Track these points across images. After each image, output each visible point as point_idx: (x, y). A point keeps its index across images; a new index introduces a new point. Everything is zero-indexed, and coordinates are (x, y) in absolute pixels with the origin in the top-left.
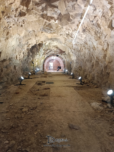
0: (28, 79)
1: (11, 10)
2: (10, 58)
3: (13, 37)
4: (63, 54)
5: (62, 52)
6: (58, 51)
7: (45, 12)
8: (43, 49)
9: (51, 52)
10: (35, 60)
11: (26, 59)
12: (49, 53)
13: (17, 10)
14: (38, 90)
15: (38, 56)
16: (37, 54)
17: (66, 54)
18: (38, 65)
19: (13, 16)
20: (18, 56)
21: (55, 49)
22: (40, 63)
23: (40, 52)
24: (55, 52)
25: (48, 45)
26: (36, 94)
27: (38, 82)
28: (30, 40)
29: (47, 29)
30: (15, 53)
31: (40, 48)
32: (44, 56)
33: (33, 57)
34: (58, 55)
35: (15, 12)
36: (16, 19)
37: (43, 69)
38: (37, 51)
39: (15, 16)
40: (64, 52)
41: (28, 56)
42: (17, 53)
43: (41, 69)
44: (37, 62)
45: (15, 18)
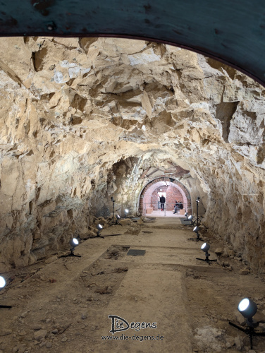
0: (95, 239)
1: (56, 117)
2: (59, 197)
3: (66, 158)
4: (185, 175)
5: (182, 172)
6: (172, 169)
7: (116, 115)
8: (139, 167)
9: (158, 173)
10: (123, 189)
11: (103, 189)
12: (154, 175)
13: (65, 115)
14: (102, 273)
15: (128, 181)
16: (126, 178)
17: (190, 176)
18: (128, 201)
19: (61, 124)
20: (79, 190)
21: (167, 167)
22: (133, 196)
23: (133, 173)
24: (165, 172)
25: (150, 159)
26: (89, 286)
27: (113, 249)
28: (104, 156)
29: (134, 137)
30: (72, 184)
31: (133, 166)
32: (140, 182)
33: (118, 183)
34: (174, 178)
35: (61, 118)
36: (67, 128)
37: (141, 208)
38: (126, 170)
39: (64, 124)
40: (188, 172)
41: (108, 182)
42: (76, 184)
43: (135, 209)
44: (126, 193)
45: (64, 127)
